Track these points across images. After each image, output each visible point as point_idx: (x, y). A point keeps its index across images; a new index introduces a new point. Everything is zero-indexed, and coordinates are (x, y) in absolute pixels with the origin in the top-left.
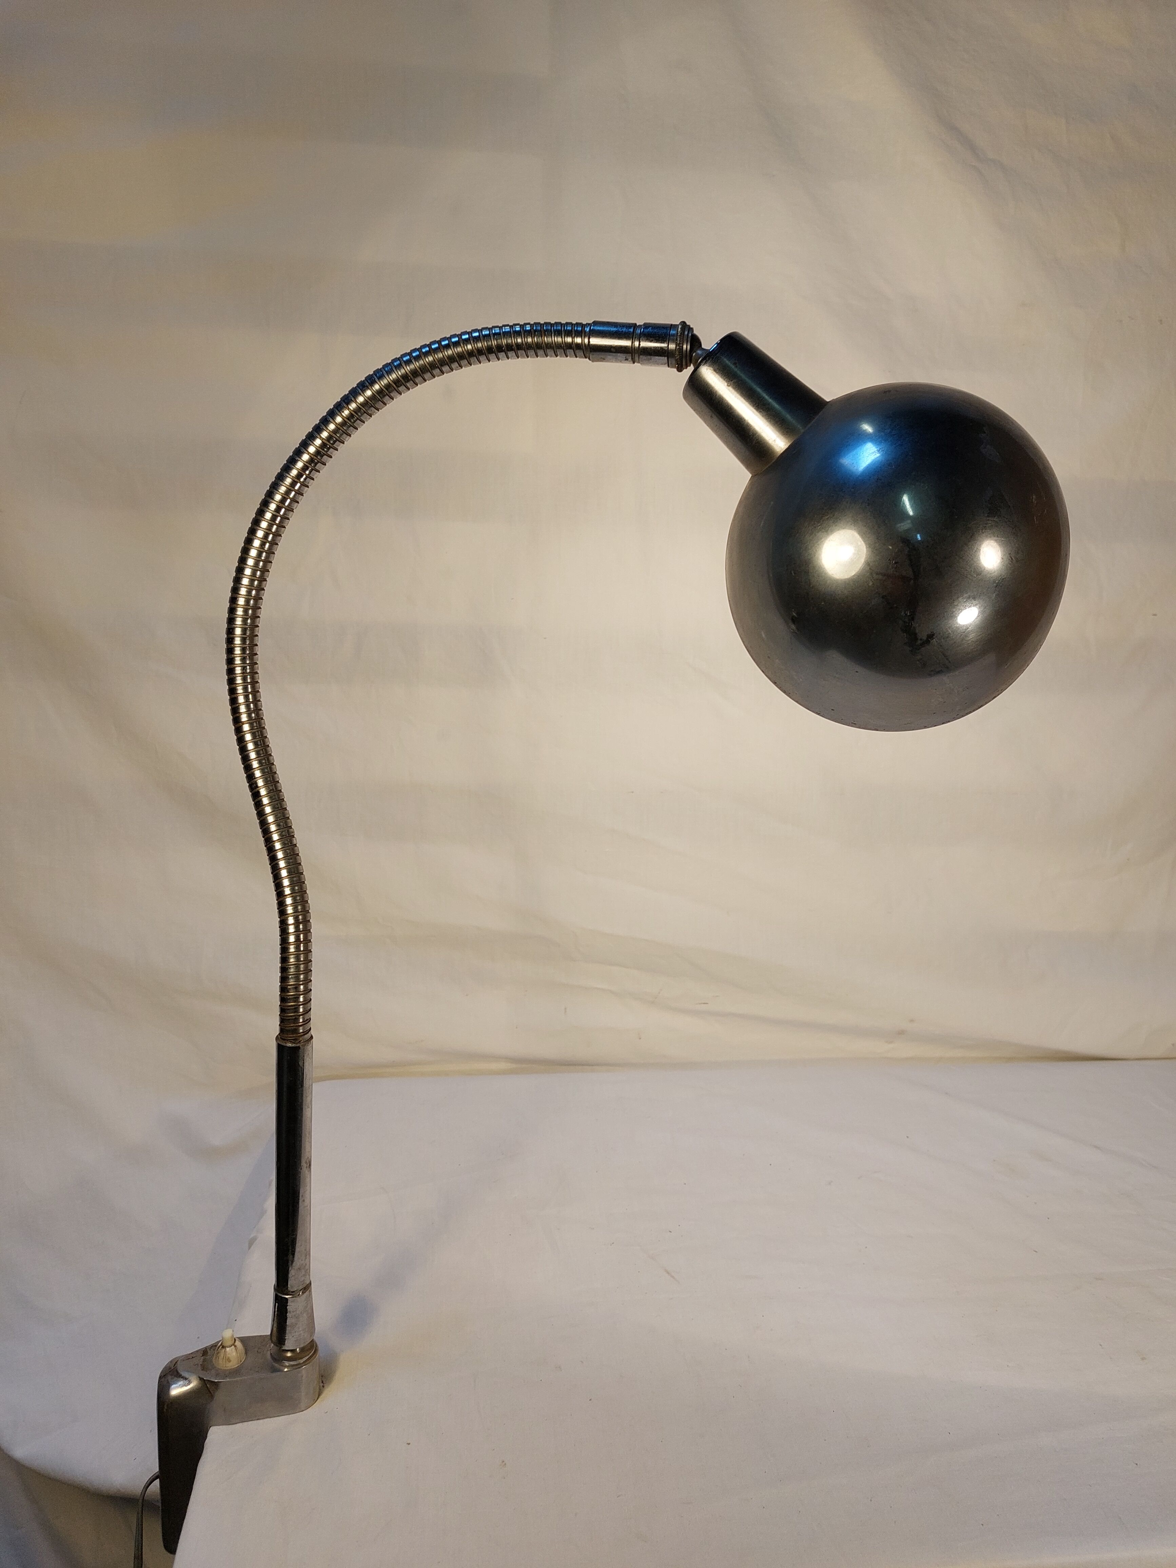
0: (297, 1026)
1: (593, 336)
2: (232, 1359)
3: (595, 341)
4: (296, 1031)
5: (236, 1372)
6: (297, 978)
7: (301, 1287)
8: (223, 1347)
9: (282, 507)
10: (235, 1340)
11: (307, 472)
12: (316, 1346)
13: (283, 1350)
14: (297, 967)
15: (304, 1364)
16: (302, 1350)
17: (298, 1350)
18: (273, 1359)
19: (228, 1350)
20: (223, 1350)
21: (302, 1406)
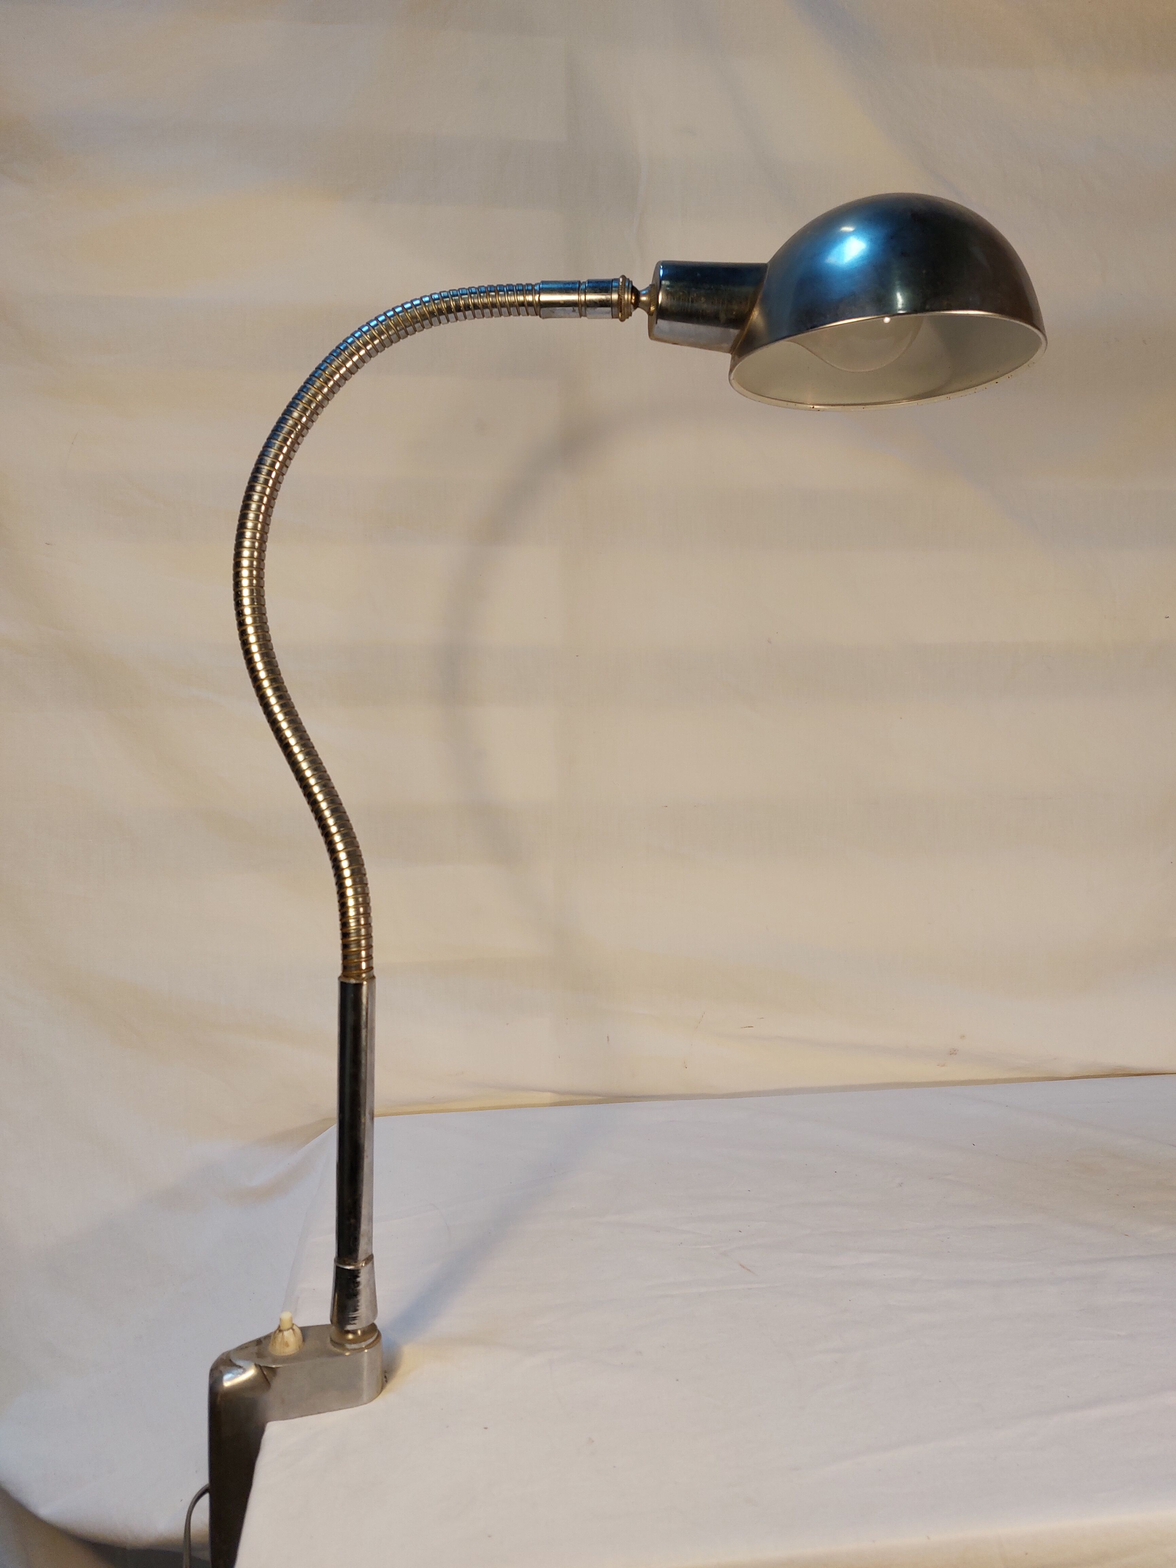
0: (359, 962)
1: (543, 294)
2: (289, 1347)
3: (545, 298)
4: (358, 967)
5: (293, 1358)
7: (364, 1257)
8: (281, 1331)
10: (294, 1326)
12: (379, 1331)
13: (345, 1331)
15: (366, 1349)
16: (364, 1332)
17: (359, 1332)
18: (334, 1343)
19: (286, 1333)
20: (281, 1334)
21: (365, 1397)
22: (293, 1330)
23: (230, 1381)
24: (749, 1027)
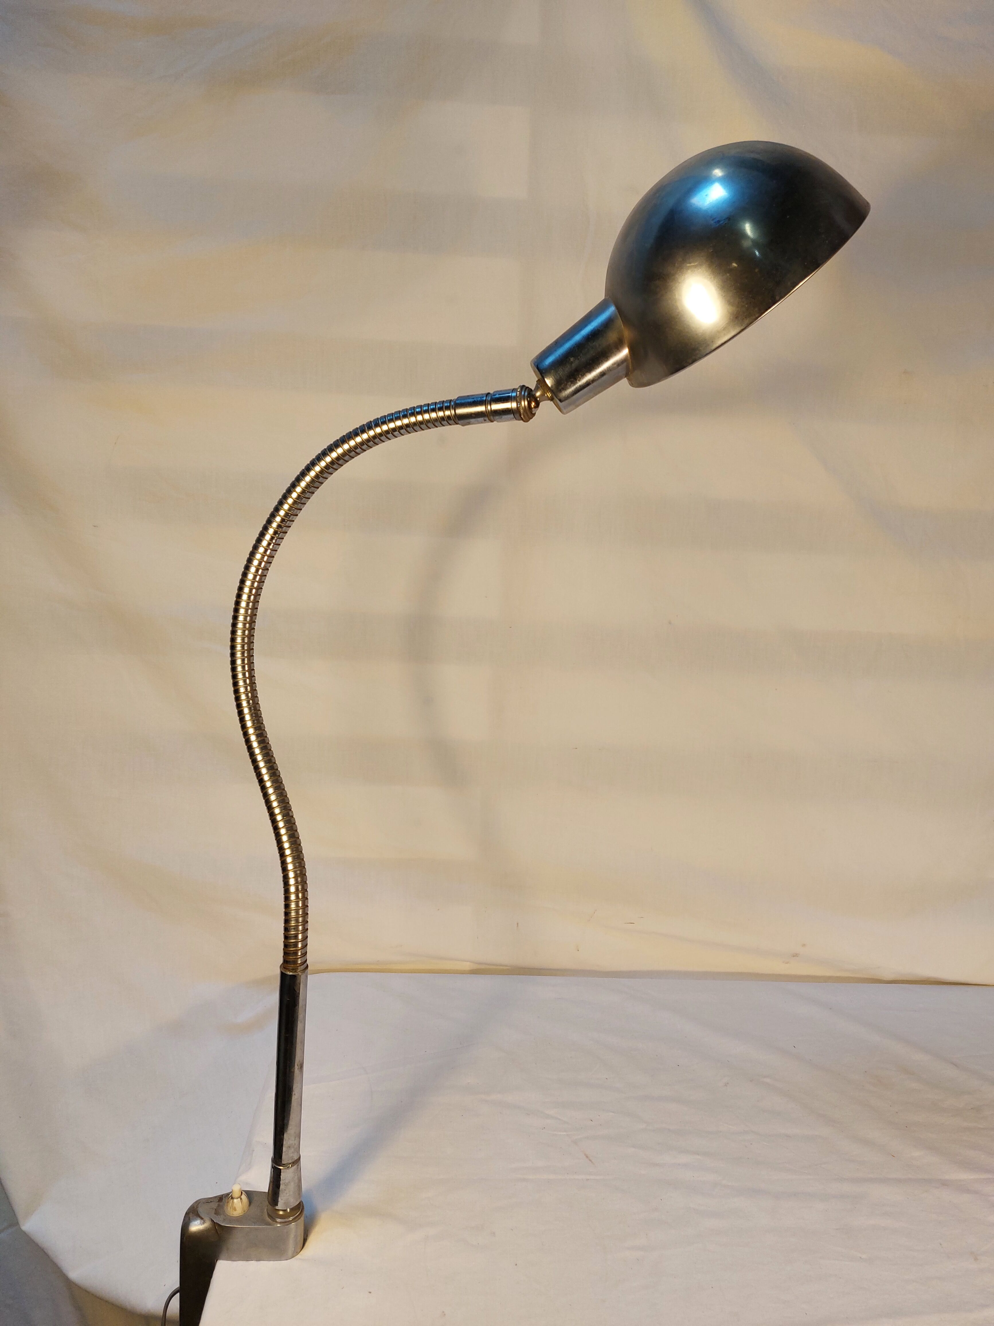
0: (295, 958)
1: (457, 408)
2: (237, 1209)
3: (460, 411)
4: (295, 962)
5: (239, 1220)
6: (297, 921)
7: (290, 1161)
8: (232, 1198)
9: (259, 569)
10: (242, 1192)
11: (274, 541)
12: (303, 1206)
13: (276, 1209)
14: (297, 911)
15: (293, 1221)
16: (292, 1209)
17: (288, 1210)
18: (269, 1216)
19: (235, 1200)
20: (232, 1201)
21: (290, 1253)
22: (241, 1199)
23: (196, 1226)
24: (631, 923)
